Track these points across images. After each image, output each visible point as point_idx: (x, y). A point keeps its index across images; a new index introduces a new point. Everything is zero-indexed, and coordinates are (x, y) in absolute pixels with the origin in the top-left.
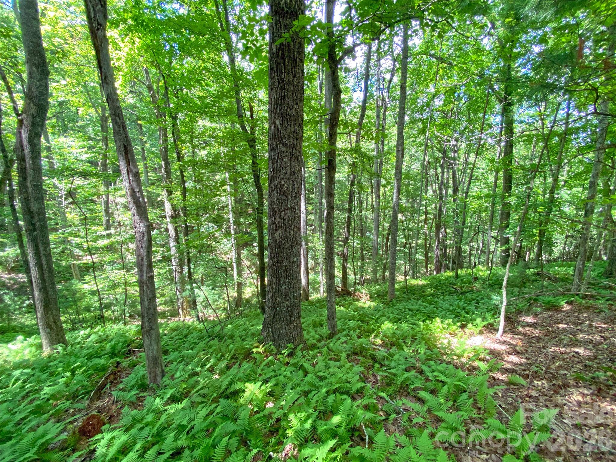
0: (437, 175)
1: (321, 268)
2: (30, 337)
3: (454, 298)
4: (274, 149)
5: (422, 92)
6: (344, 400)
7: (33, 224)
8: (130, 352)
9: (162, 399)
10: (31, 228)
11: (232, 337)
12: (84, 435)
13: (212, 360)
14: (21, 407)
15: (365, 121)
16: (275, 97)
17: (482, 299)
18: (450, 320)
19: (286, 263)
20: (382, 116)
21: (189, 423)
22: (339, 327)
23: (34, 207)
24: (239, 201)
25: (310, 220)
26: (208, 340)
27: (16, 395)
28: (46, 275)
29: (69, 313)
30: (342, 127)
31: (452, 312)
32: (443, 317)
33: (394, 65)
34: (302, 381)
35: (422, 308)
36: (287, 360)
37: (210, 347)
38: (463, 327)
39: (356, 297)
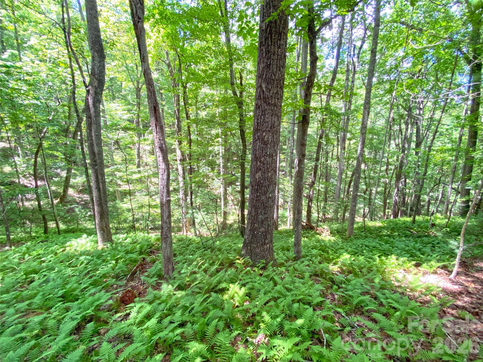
0: (400, 130)
1: (289, 205)
2: (90, 236)
3: (410, 241)
4: (259, 108)
5: (391, 56)
6: (306, 309)
7: (95, 161)
8: (152, 252)
9: (173, 286)
10: (94, 163)
11: (220, 250)
12: (123, 303)
13: (206, 265)
14: (84, 280)
15: (335, 83)
16: (262, 65)
17: (438, 243)
18: (405, 259)
19: (263, 198)
20: (351, 79)
21: (190, 306)
22: (303, 253)
23: (96, 150)
24: (227, 150)
25: (282, 166)
26: (203, 250)
27: (82, 272)
28: (102, 195)
29: (114, 223)
30: (316, 88)
31: (407, 252)
32: (399, 255)
33: (365, 33)
34: (273, 289)
35: (378, 246)
36: (261, 272)
37: (205, 255)
38: (417, 265)
39: (318, 232)
